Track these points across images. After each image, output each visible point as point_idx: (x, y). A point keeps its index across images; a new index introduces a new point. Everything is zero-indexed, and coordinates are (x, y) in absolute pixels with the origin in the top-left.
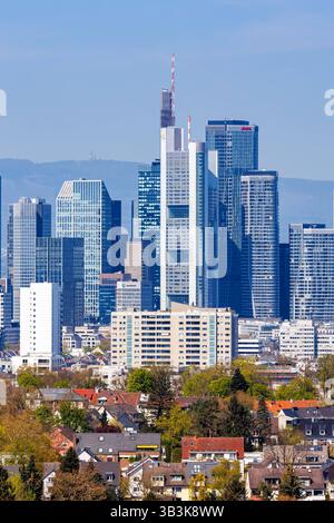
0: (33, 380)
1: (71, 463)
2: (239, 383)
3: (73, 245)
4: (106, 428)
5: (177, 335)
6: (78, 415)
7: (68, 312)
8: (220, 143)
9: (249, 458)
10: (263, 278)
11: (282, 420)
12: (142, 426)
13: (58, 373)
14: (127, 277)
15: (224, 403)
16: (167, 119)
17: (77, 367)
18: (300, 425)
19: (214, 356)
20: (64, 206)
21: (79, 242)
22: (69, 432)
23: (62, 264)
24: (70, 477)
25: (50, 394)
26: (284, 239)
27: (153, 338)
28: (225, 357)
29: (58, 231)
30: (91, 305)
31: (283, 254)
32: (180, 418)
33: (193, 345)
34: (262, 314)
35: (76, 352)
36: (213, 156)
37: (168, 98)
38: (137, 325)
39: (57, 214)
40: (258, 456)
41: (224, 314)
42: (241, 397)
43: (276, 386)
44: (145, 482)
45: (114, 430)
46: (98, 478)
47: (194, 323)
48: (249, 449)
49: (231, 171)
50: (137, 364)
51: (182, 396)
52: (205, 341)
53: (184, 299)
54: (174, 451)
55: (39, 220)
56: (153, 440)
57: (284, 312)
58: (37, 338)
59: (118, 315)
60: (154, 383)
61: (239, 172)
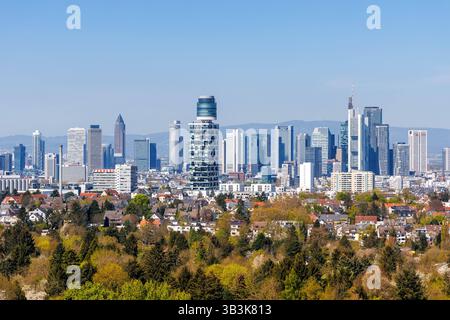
0: (304, 196)
1: (317, 224)
2: (375, 197)
3: (318, 150)
4: (329, 213)
5: (354, 181)
6: (319, 208)
7: (316, 172)
8: (369, 115)
9: (379, 223)
10: (383, 162)
11: (390, 210)
12: (342, 212)
13: (314, 194)
14: (337, 161)
15: (370, 204)
16: (350, 106)
17: (319, 192)
18: (397, 212)
19: (367, 188)
20: (315, 136)
21: (320, 149)
22: (316, 214)
23: (315, 157)
24: (317, 229)
25: (310, 201)
26: (391, 148)
27: (346, 182)
28: (371, 189)
29: (313, 145)
30: (324, 170)
31: (391, 153)
32: (355, 209)
33: (359, 184)
34: (383, 173)
35: (319, 187)
36: (366, 119)
37: (351, 99)
38: (340, 177)
39: (313, 139)
40: (382, 223)
41: (370, 174)
42: (376, 202)
43: (388, 199)
44: (343, 231)
45: (332, 213)
46: (327, 230)
47: (360, 177)
48: (379, 220)
49: (372, 124)
50: (340, 190)
51: (356, 202)
52: (364, 183)
53: (356, 168)
54: (353, 221)
55: (306, 141)
56: (345, 217)
57: (391, 173)
58: (306, 182)
59: (333, 174)
60: (345, 197)
61: (375, 125)
